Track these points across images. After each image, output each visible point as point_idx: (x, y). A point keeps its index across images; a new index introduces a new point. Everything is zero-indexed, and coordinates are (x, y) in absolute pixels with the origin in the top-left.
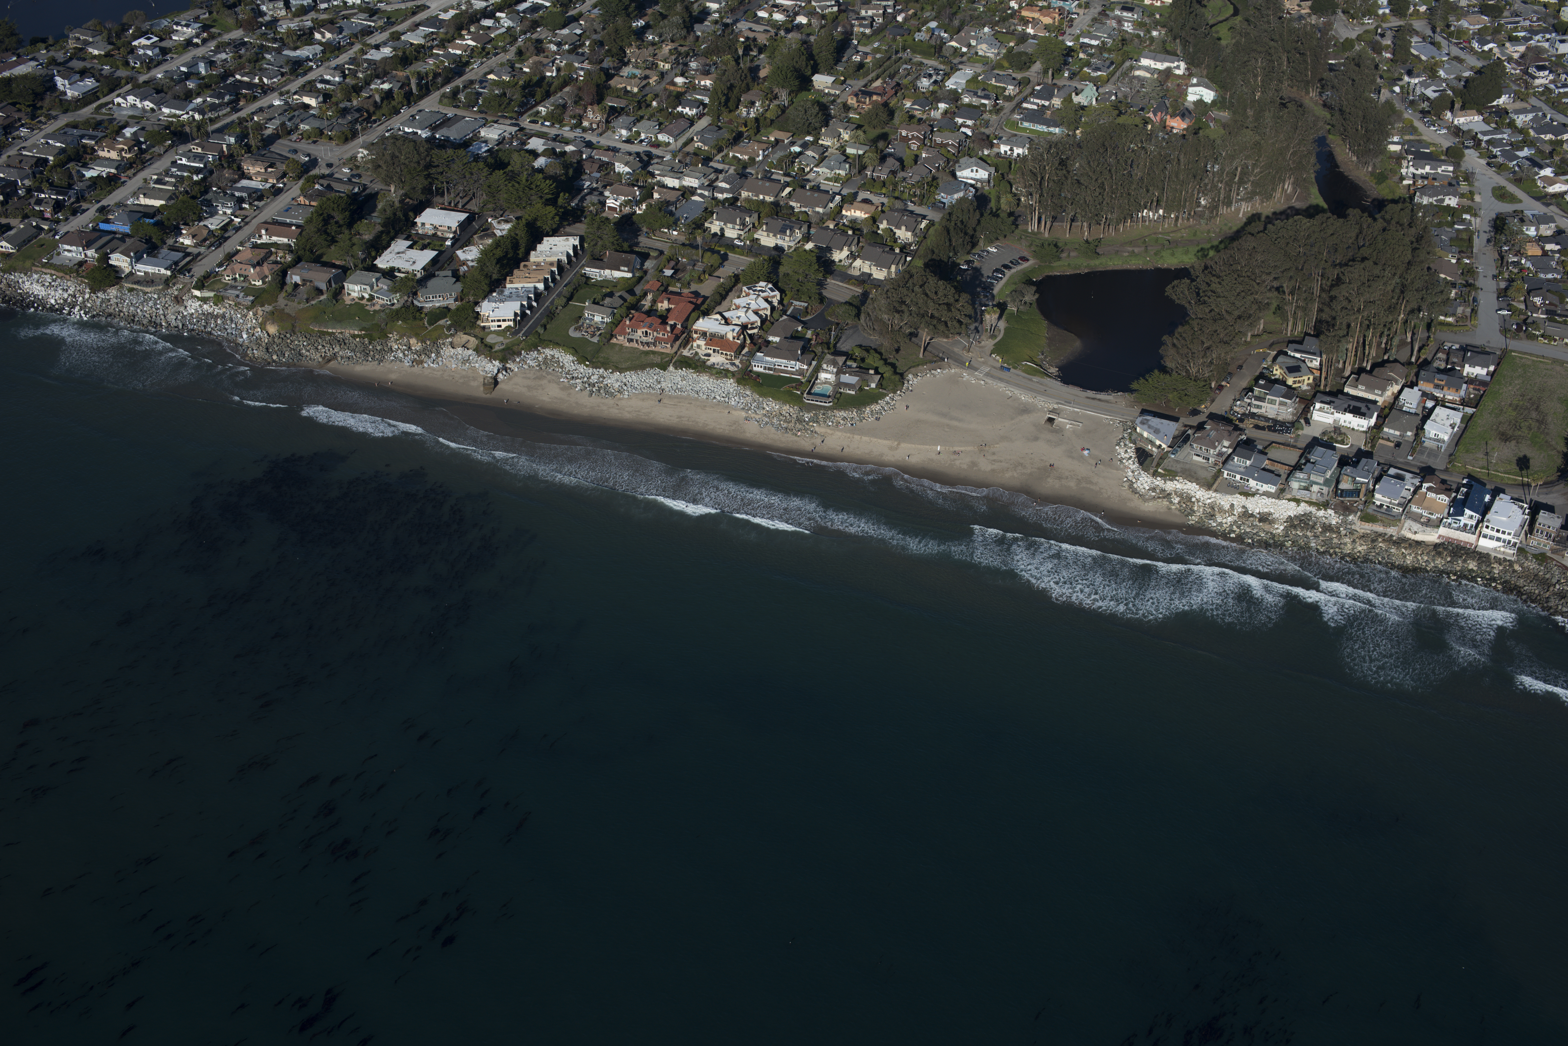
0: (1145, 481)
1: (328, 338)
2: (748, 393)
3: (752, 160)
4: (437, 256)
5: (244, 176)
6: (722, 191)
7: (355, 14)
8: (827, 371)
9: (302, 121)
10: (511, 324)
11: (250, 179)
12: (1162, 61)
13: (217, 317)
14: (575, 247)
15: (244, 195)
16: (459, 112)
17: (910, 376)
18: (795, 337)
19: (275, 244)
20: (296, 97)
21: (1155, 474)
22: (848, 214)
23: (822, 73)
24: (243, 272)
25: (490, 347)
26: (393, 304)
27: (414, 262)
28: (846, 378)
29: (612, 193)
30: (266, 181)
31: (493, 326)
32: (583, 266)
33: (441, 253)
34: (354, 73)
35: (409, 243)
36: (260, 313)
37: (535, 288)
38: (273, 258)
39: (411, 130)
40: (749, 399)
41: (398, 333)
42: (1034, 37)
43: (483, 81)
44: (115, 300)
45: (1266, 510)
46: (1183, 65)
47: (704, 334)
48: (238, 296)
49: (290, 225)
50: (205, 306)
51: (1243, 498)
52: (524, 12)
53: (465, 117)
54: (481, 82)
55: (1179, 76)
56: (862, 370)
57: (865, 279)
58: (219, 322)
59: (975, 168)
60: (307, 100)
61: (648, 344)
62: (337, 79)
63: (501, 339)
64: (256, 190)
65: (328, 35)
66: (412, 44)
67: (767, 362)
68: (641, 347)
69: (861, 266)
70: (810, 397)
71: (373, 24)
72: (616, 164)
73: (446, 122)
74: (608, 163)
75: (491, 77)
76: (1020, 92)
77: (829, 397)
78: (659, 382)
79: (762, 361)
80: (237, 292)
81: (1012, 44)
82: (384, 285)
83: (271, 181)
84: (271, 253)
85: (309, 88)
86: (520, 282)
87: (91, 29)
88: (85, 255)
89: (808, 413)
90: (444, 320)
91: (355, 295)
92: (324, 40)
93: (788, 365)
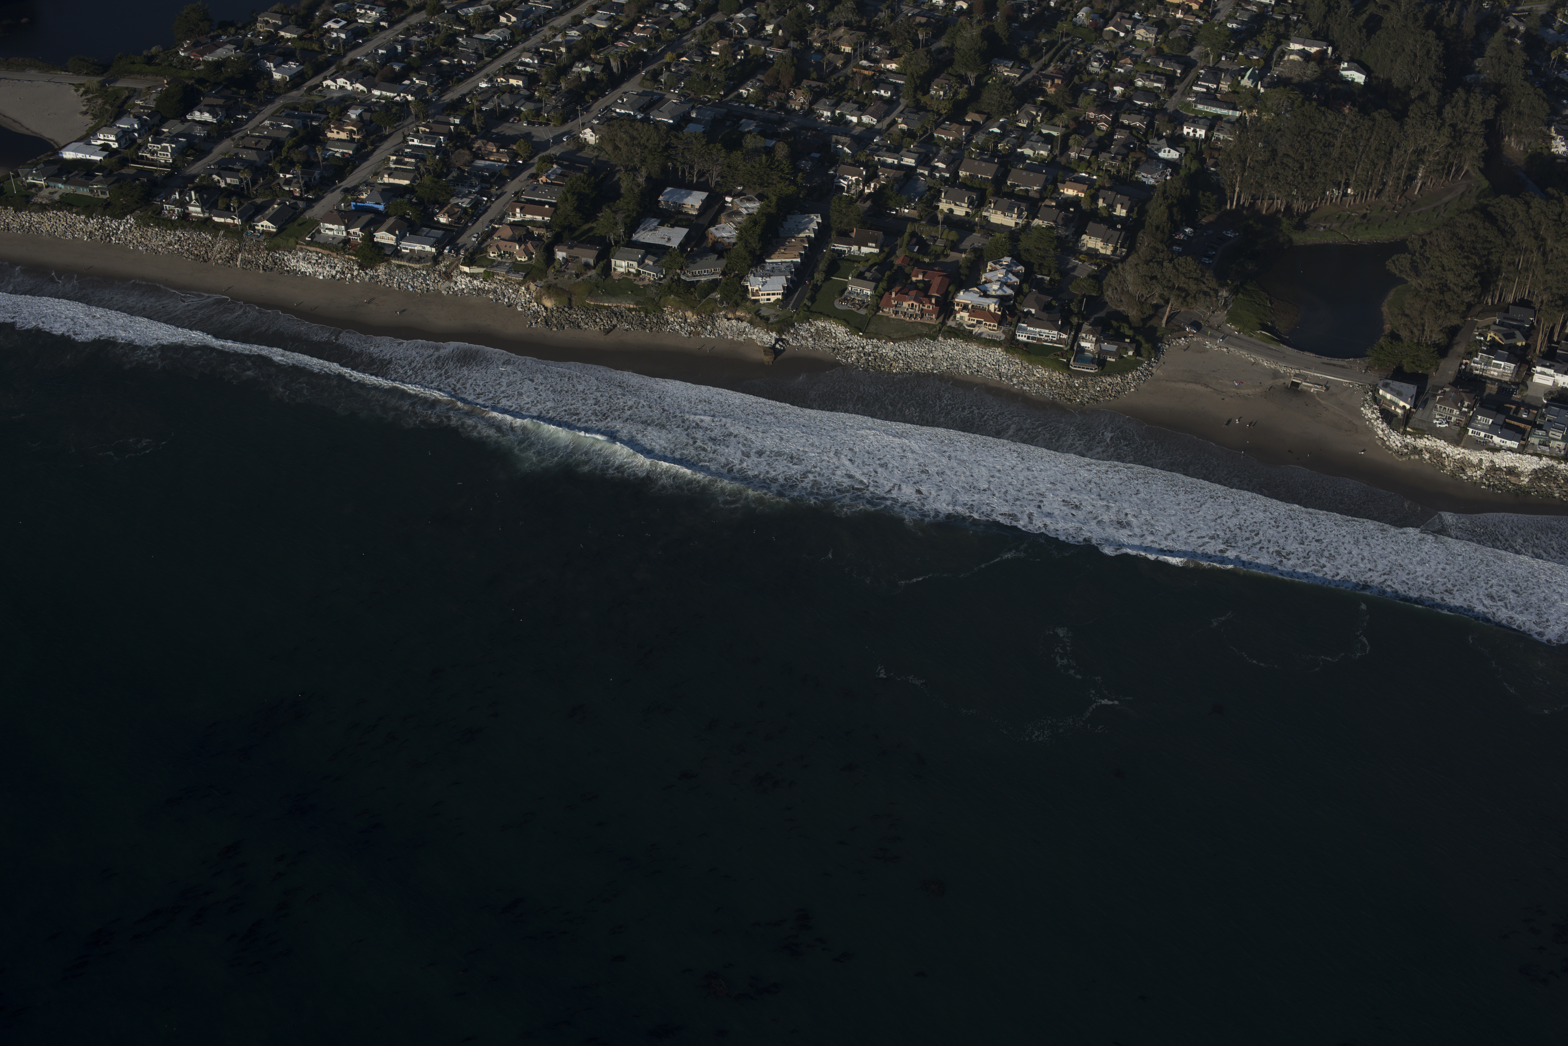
0: (1396, 439)
1: (605, 311)
2: (1017, 361)
3: (956, 141)
4: (688, 233)
5: (475, 156)
6: (939, 170)
8: (1087, 340)
11: (482, 159)
12: (1311, 45)
14: (820, 225)
15: (485, 175)
19: (533, 222)
20: (500, 79)
21: (1404, 433)
22: (1065, 192)
24: (507, 249)
25: (763, 319)
26: (660, 280)
27: (669, 239)
28: (1106, 347)
29: (838, 173)
30: (500, 160)
31: (763, 299)
32: (832, 241)
33: (691, 229)
35: (659, 220)
36: (533, 288)
37: (794, 263)
39: (623, 111)
40: (1019, 367)
41: (672, 306)
43: (678, 65)
44: (384, 277)
45: (1511, 464)
46: (1330, 50)
47: (966, 307)
48: (506, 272)
49: (542, 204)
50: (475, 282)
51: (1491, 454)
53: (668, 100)
56: (1118, 339)
57: (1091, 254)
58: (491, 296)
59: (1167, 149)
60: (512, 82)
61: (914, 316)
62: (536, 62)
63: (773, 311)
64: (494, 171)
65: (513, 19)
66: (596, 28)
67: (1030, 332)
68: (908, 319)
69: (1086, 241)
72: (832, 145)
73: (655, 104)
75: (684, 60)
76: (1187, 75)
77: (1094, 363)
78: (931, 352)
79: (1026, 331)
80: (506, 269)
82: (650, 261)
83: (503, 161)
84: (527, 230)
85: (510, 70)
86: (778, 258)
87: (276, 12)
88: (348, 233)
89: (1077, 379)
90: (714, 294)
91: (622, 270)
92: (510, 24)
93: (1049, 335)
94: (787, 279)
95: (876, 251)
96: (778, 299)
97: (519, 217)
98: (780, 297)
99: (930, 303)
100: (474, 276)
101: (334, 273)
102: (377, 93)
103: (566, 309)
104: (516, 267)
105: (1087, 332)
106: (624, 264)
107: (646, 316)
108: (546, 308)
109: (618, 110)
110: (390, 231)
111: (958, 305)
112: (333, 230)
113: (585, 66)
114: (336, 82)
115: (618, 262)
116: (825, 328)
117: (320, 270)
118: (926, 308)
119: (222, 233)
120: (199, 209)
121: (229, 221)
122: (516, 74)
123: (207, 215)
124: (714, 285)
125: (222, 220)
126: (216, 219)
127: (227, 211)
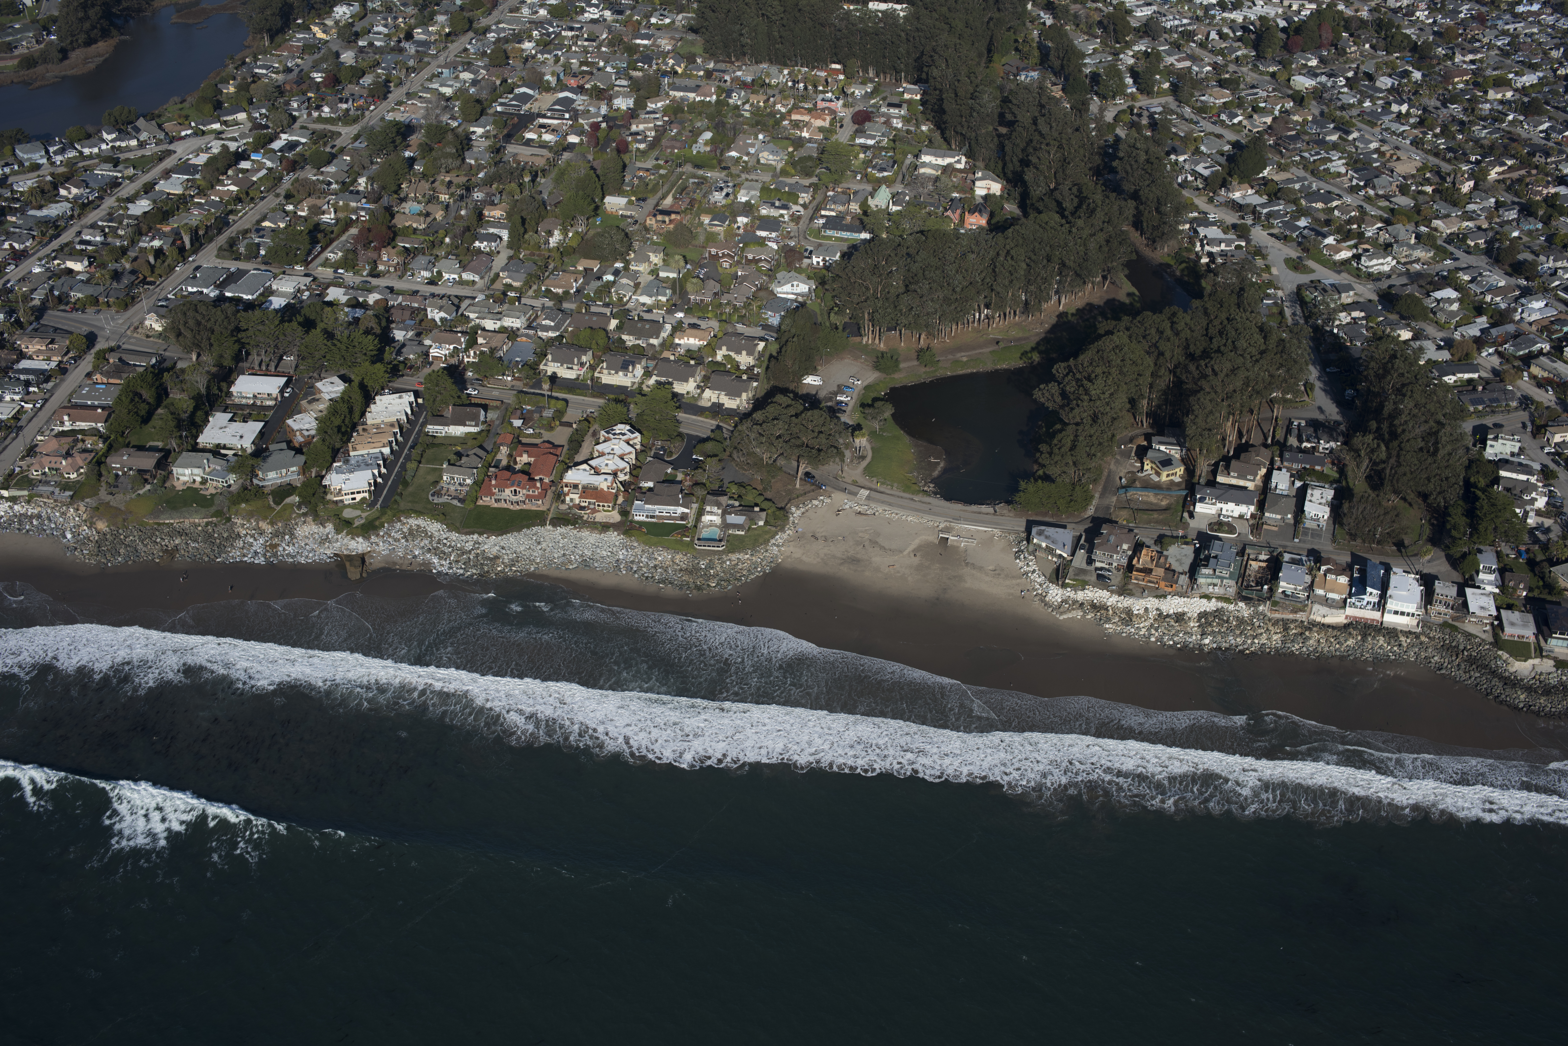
0: (1056, 594)
1: (166, 530)
2: (636, 544)
3: (566, 293)
4: (264, 427)
5: (22, 356)
6: (547, 329)
7: (96, 166)
8: (711, 513)
9: (71, 289)
10: (366, 495)
11: (30, 358)
12: (943, 156)
13: (32, 517)
14: (411, 404)
15: (31, 377)
16: (243, 265)
17: (793, 509)
18: (670, 481)
19: (82, 432)
20: (56, 262)
21: (1064, 586)
22: (682, 342)
23: (610, 194)
24: (53, 465)
25: (348, 523)
26: (229, 486)
27: (241, 437)
28: (732, 519)
29: (434, 342)
30: (49, 359)
31: (347, 499)
32: (424, 424)
33: (266, 423)
34: (114, 230)
35: (230, 415)
36: (82, 508)
37: (382, 453)
38: (80, 445)
39: (195, 289)
40: (638, 551)
41: (244, 516)
42: (810, 140)
43: (259, 230)
45: (1179, 610)
46: (964, 159)
47: (576, 486)
48: (53, 493)
49: (94, 407)
50: (16, 507)
51: (1157, 601)
52: (281, 150)
53: (248, 271)
54: (258, 231)
55: (960, 171)
56: (747, 509)
57: (717, 409)
58: (35, 522)
59: (795, 283)
60: (70, 264)
61: (517, 503)
62: (98, 239)
63: (358, 513)
64: (42, 372)
65: (74, 191)
66: (169, 194)
67: (648, 510)
68: (512, 507)
69: (710, 396)
70: (702, 543)
71: (119, 175)
72: (429, 309)
73: (232, 278)
74: (418, 309)
75: (266, 224)
76: (814, 198)
77: (720, 540)
78: (539, 543)
79: (643, 510)
80: (51, 489)
81: (790, 149)
82: (217, 465)
83: (55, 358)
84: (76, 441)
85: (69, 251)
86: (364, 448)
89: (703, 560)
90: (292, 498)
91: (186, 479)
92: (71, 197)
93: (670, 511)
94: (374, 474)
95: (477, 429)
96: (364, 499)
97: (67, 426)
99: (535, 487)
100: (14, 500)
103: (121, 530)
104: (63, 485)
105: (711, 505)
106: (187, 471)
107: (214, 531)
108: (98, 532)
109: (190, 289)
111: (567, 485)
113: (153, 240)
115: (180, 470)
116: (419, 526)
118: (531, 493)
122: (75, 255)
124: (292, 487)
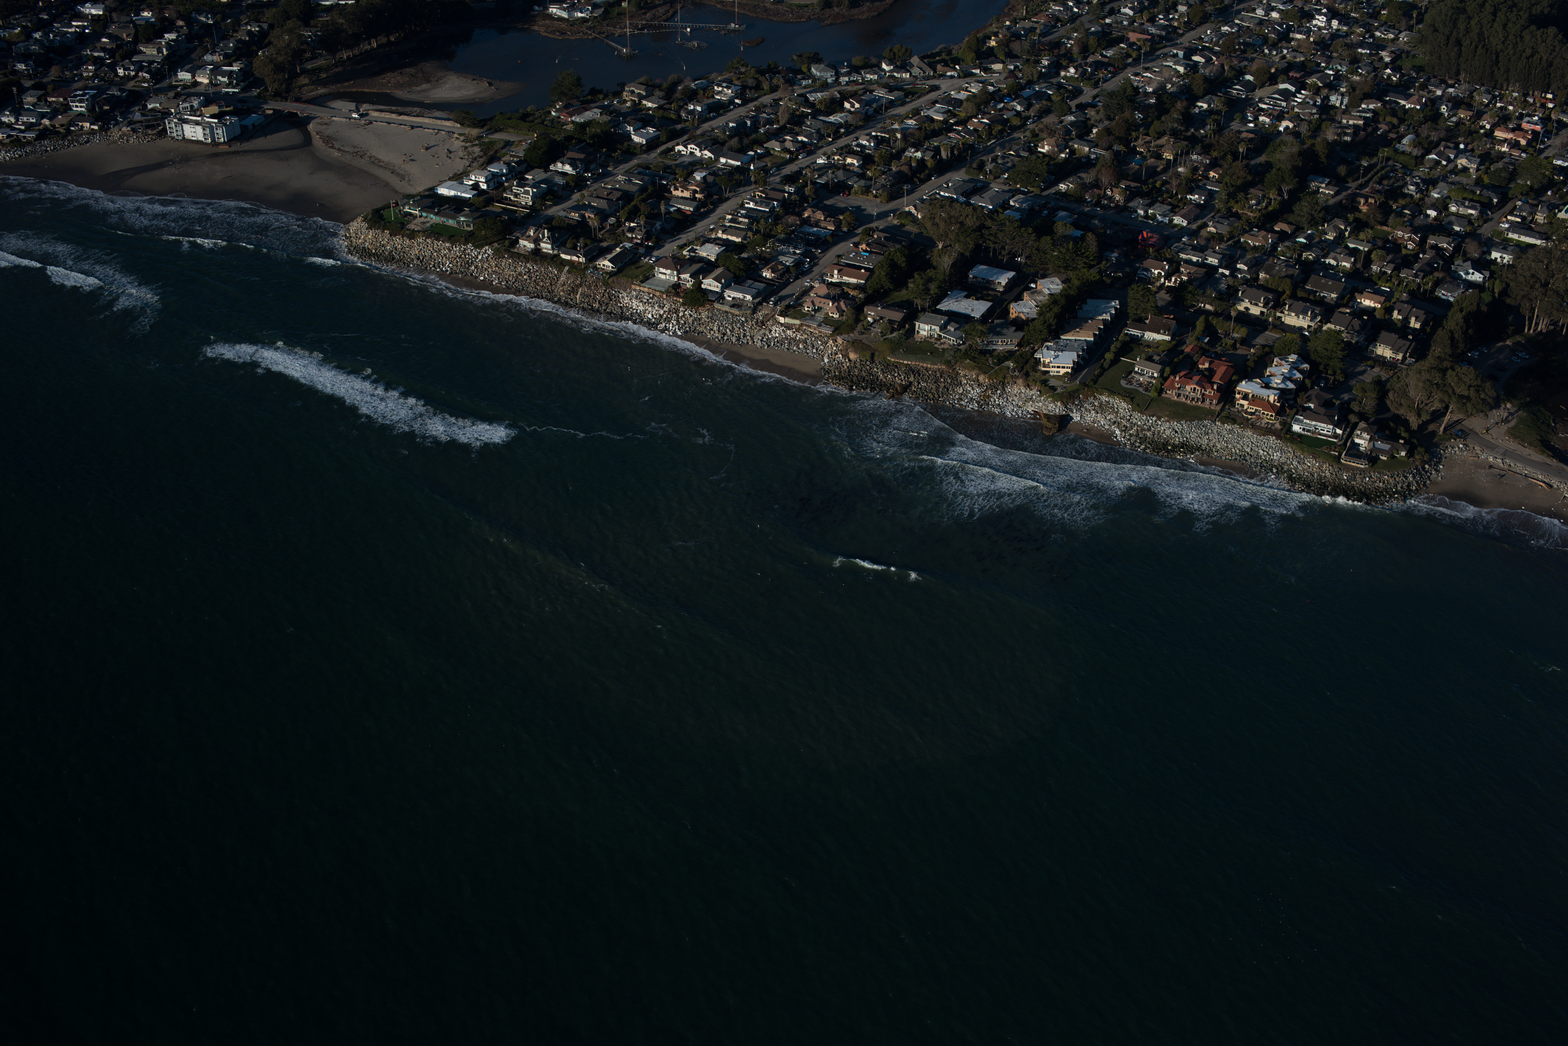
1: (904, 369)
2: (1290, 450)
3: (1262, 247)
4: (991, 306)
5: (805, 222)
6: (1240, 272)
7: (876, 89)
8: (1361, 437)
11: (810, 225)
13: (799, 341)
14: (1117, 310)
18: (1329, 405)
19: (847, 284)
20: (837, 157)
22: (1361, 302)
24: (822, 305)
25: (1051, 390)
26: (958, 345)
27: (973, 310)
28: (1379, 445)
31: (1053, 371)
32: (1124, 327)
33: (994, 303)
34: (885, 141)
35: (965, 293)
36: (840, 341)
37: (1087, 341)
38: (844, 294)
39: (946, 194)
40: (1291, 455)
41: (967, 369)
42: (1508, 156)
44: (707, 320)
47: (1246, 395)
48: (818, 326)
49: (859, 268)
50: (788, 332)
53: (991, 188)
54: (1003, 158)
56: (1392, 439)
58: (801, 346)
59: (1471, 271)
60: (848, 161)
61: (1195, 399)
62: (872, 145)
63: (1060, 383)
64: (820, 236)
65: (856, 105)
66: (933, 119)
67: (1306, 424)
68: (1189, 402)
69: (1380, 349)
70: (1349, 458)
71: (893, 99)
73: (979, 191)
75: (1011, 154)
76: (1502, 206)
77: (1365, 460)
78: (1208, 434)
79: (1302, 424)
80: (818, 323)
82: (951, 327)
83: (831, 228)
84: (842, 291)
85: (848, 151)
86: (1073, 335)
87: (641, 84)
88: (679, 278)
89: (1347, 472)
90: (1007, 363)
91: (925, 333)
92: (853, 110)
93: (1325, 429)
94: (1078, 356)
95: (1168, 338)
96: (1067, 373)
97: (835, 279)
98: (1069, 370)
99: (1212, 388)
100: (788, 327)
101: (662, 312)
102: (723, 160)
103: (868, 363)
104: (827, 321)
105: (1363, 430)
106: (927, 327)
107: (941, 377)
108: (850, 360)
109: (942, 193)
110: (717, 279)
111: (1239, 393)
112: (665, 275)
113: (917, 151)
114: (687, 148)
115: (922, 325)
116: (1108, 402)
117: (650, 309)
118: (1207, 393)
119: (567, 268)
120: (549, 246)
121: (575, 258)
122: (851, 153)
123: (556, 252)
124: (1010, 355)
125: (568, 257)
126: (563, 256)
127: (573, 250)
